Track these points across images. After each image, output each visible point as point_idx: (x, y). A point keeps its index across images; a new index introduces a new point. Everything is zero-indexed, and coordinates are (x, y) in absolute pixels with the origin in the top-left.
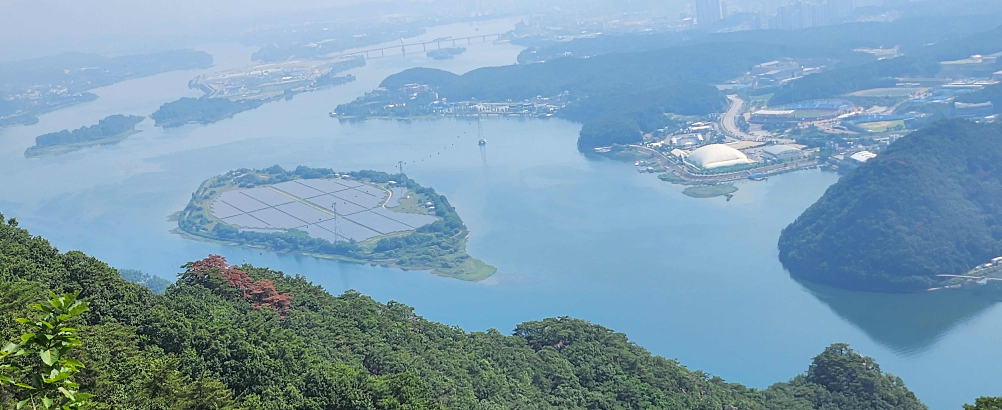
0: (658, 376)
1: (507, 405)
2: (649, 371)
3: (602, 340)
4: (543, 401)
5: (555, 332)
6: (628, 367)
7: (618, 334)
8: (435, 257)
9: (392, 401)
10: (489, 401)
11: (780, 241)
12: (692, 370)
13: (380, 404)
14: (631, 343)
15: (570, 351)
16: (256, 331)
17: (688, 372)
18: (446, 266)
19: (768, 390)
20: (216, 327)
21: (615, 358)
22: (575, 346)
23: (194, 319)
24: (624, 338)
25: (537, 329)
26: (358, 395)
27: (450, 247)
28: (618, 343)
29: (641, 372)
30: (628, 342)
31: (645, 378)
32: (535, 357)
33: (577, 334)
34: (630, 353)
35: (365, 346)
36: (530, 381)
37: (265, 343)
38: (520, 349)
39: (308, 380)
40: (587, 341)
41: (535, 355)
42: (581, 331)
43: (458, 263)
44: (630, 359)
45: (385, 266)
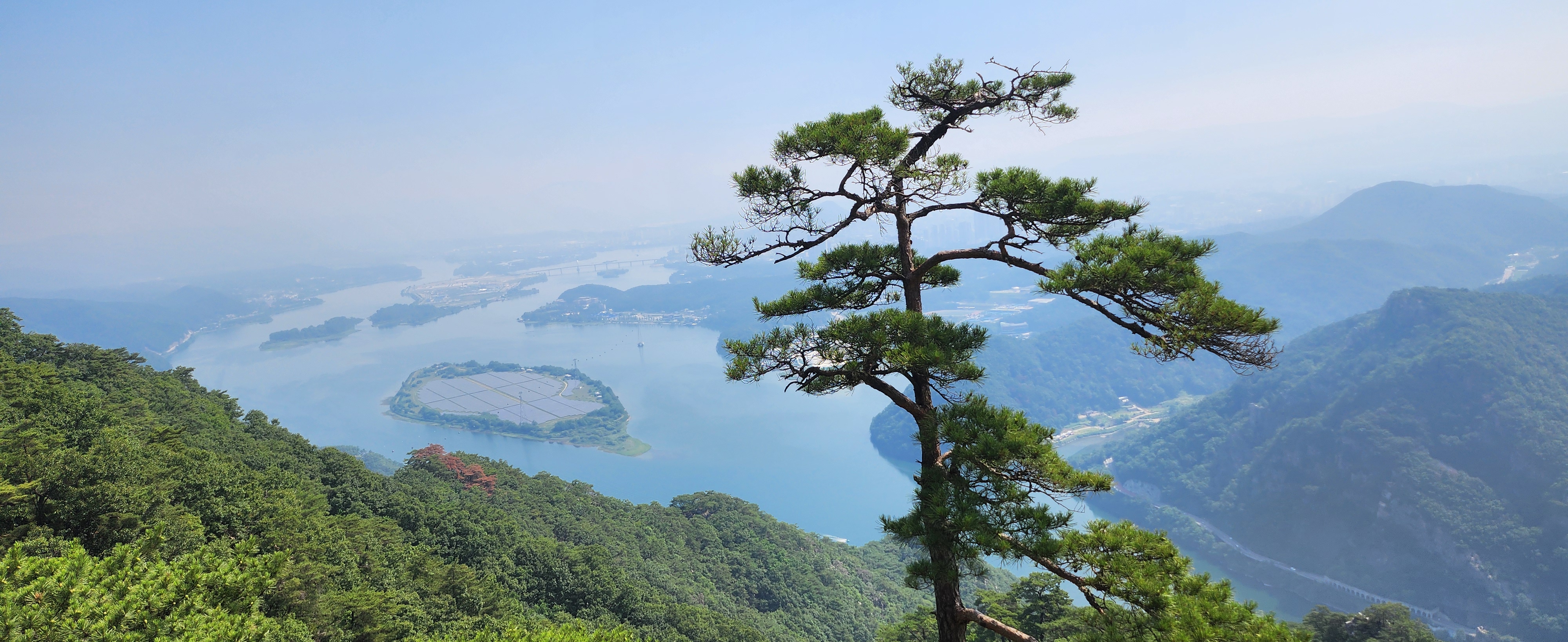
0: (782, 538)
1: (666, 564)
2: (776, 534)
3: (740, 510)
4: (694, 559)
5: (703, 503)
6: (760, 531)
7: (752, 505)
8: (601, 436)
9: (584, 568)
10: (652, 560)
11: (872, 426)
12: (808, 531)
13: (574, 570)
14: (761, 512)
15: (715, 519)
16: (476, 512)
17: (804, 534)
18: (611, 444)
19: (864, 547)
20: (444, 509)
21: (750, 524)
22: (718, 515)
23: (426, 502)
24: (757, 508)
25: (689, 501)
26: (557, 564)
27: (614, 429)
28: (752, 512)
29: (770, 535)
30: (760, 510)
31: (773, 540)
32: (688, 524)
33: (721, 505)
34: (761, 520)
35: (555, 517)
36: (683, 542)
37: (483, 522)
38: (676, 518)
39: (518, 552)
40: (728, 510)
41: (688, 522)
42: (723, 502)
43: (620, 442)
44: (762, 525)
45: (561, 444)
